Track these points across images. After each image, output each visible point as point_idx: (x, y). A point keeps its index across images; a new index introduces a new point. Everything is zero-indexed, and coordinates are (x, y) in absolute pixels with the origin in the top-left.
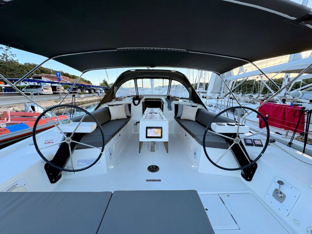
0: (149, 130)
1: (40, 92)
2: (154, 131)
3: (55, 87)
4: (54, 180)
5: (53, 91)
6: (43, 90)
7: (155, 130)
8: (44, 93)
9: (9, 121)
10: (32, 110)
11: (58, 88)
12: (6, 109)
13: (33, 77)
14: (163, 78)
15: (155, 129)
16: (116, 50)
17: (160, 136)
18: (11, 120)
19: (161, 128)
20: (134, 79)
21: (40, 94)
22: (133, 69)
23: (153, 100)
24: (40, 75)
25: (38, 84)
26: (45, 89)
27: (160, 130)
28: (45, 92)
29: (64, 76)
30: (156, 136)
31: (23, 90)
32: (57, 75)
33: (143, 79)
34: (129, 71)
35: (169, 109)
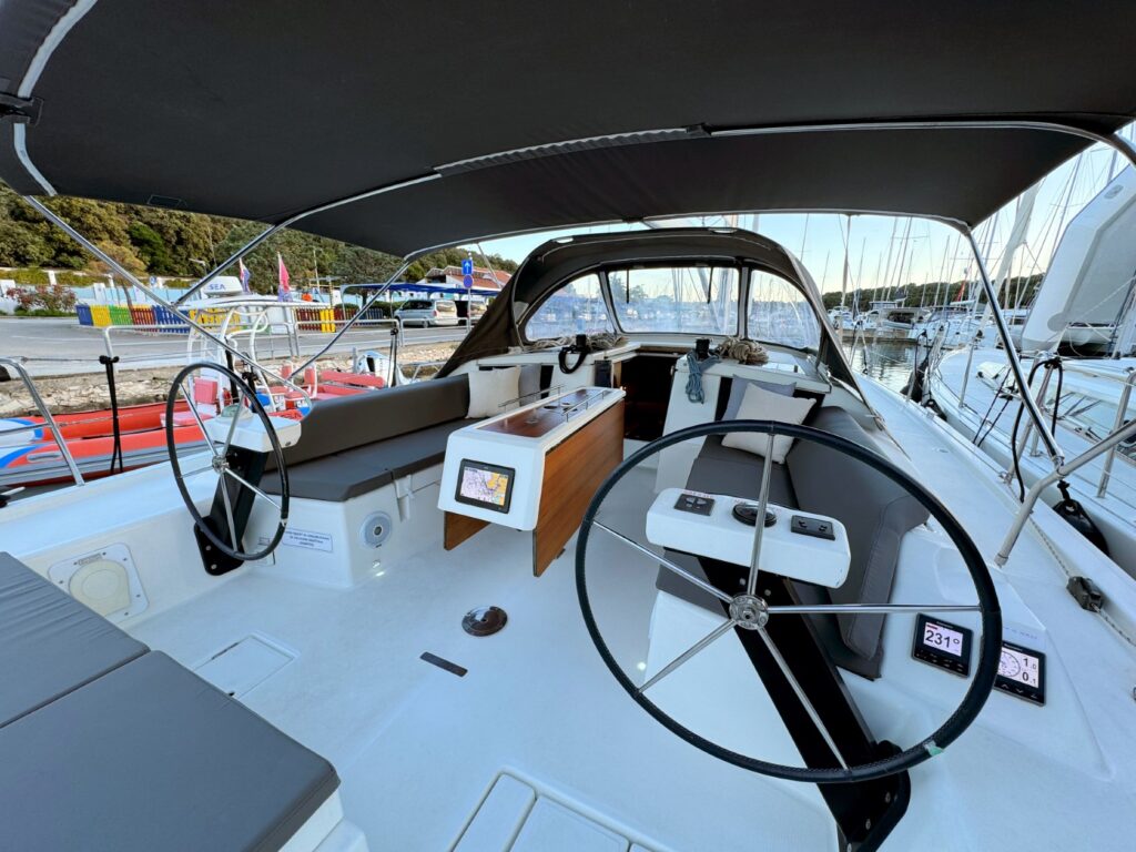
0: (468, 473)
1: (429, 319)
2: (484, 481)
3: (466, 303)
4: (214, 567)
5: (459, 314)
6: (435, 313)
7: (488, 475)
8: (437, 322)
9: (315, 395)
10: (368, 369)
11: (473, 308)
12: (343, 362)
13: (428, 278)
14: (712, 264)
15: (489, 473)
16: (439, 176)
17: (502, 503)
18: (319, 392)
19: (510, 473)
20: (596, 271)
21: (430, 326)
22: (563, 235)
23: (672, 353)
24: (442, 271)
25: (429, 296)
26: (440, 310)
27: (504, 481)
28: (440, 318)
29: (502, 269)
30: (489, 499)
31: (397, 312)
32: (465, 269)
33: (631, 272)
34: (551, 244)
35: (694, 398)
